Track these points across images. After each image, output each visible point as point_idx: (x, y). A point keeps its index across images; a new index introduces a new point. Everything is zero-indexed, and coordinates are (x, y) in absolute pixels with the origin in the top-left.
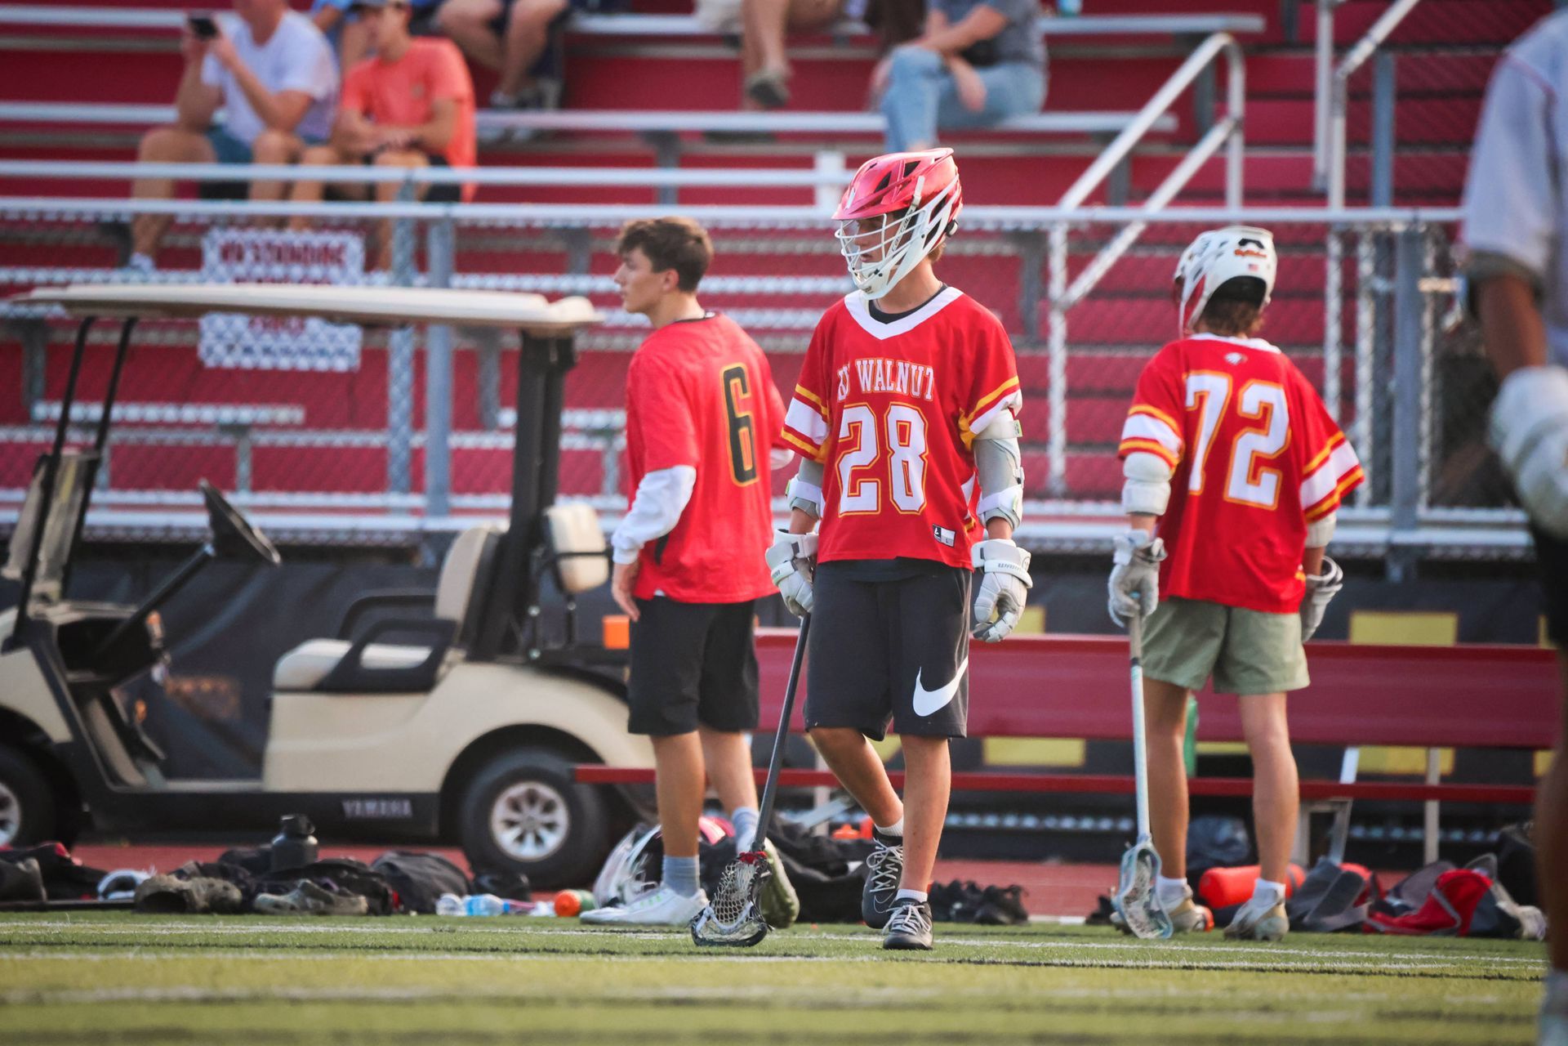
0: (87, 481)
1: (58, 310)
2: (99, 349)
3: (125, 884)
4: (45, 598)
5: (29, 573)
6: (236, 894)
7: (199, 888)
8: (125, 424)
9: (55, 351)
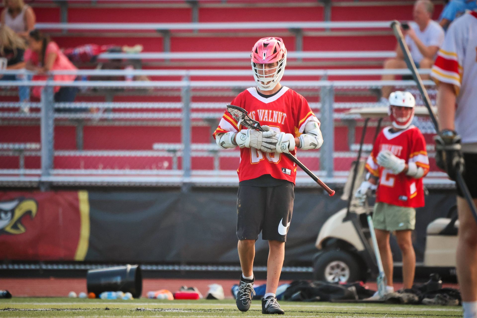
1: (359, 117)
2: (371, 128)
4: (355, 206)
5: (350, 197)
6: (416, 298)
7: (404, 296)
9: (357, 129)
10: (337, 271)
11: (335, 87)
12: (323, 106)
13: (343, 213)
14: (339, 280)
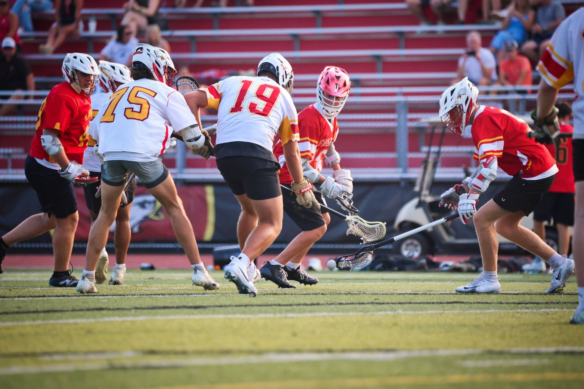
0: (435, 166)
1: (427, 125)
2: (437, 134)
3: (446, 265)
4: (425, 196)
5: (421, 189)
6: (474, 268)
7: (464, 266)
8: (444, 152)
9: (427, 135)
10: (411, 247)
11: (408, 101)
12: (399, 116)
13: (415, 201)
14: (413, 255)
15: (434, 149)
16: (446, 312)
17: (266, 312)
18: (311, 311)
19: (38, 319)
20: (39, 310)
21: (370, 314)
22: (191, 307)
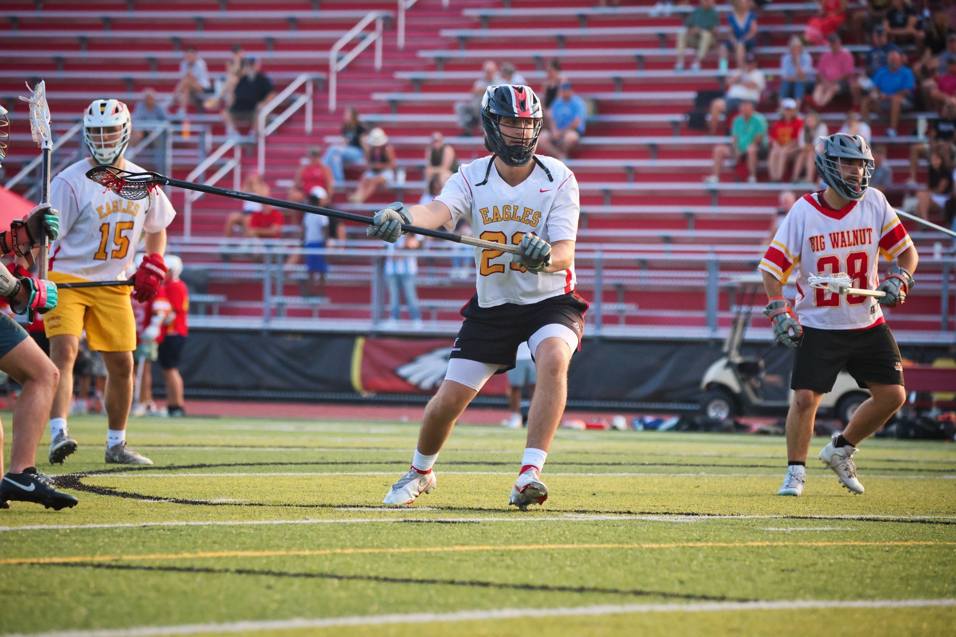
4: (733, 356)
10: (719, 408)
11: (720, 260)
12: (710, 275)
14: (720, 416)
15: (745, 309)
16: (749, 475)
17: (566, 471)
18: (611, 472)
19: (336, 470)
20: (338, 462)
21: (672, 475)
22: (490, 464)
